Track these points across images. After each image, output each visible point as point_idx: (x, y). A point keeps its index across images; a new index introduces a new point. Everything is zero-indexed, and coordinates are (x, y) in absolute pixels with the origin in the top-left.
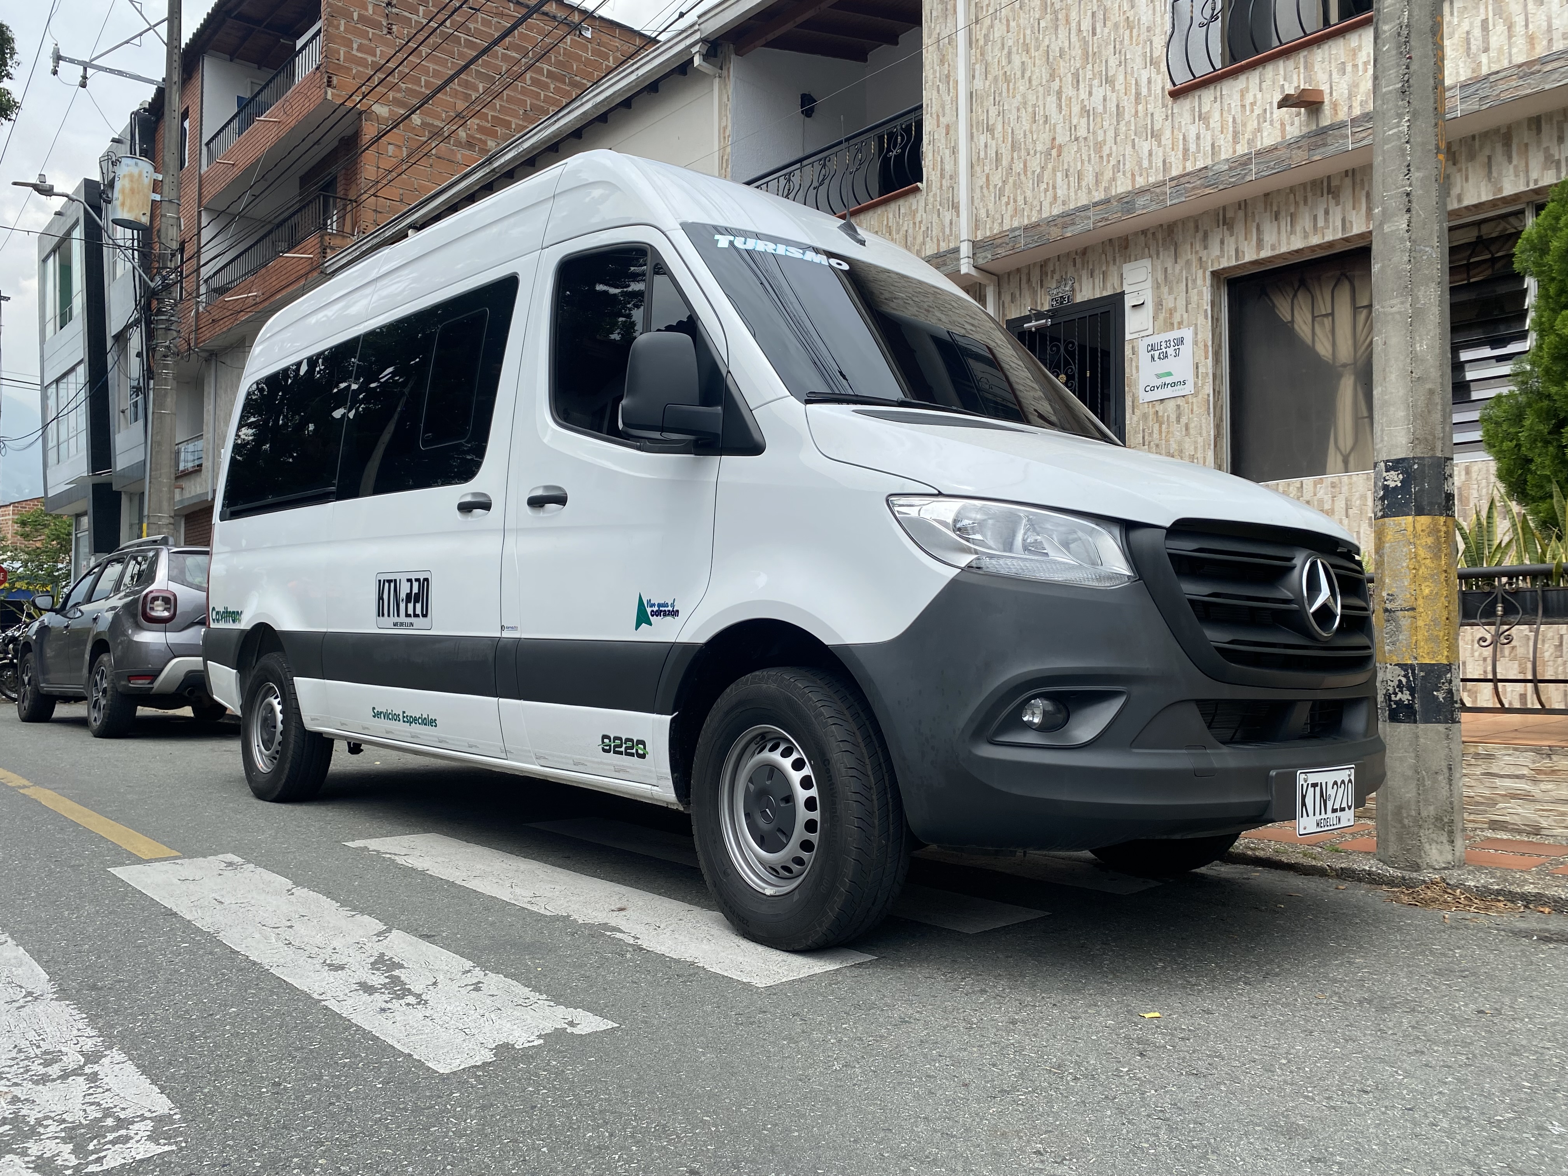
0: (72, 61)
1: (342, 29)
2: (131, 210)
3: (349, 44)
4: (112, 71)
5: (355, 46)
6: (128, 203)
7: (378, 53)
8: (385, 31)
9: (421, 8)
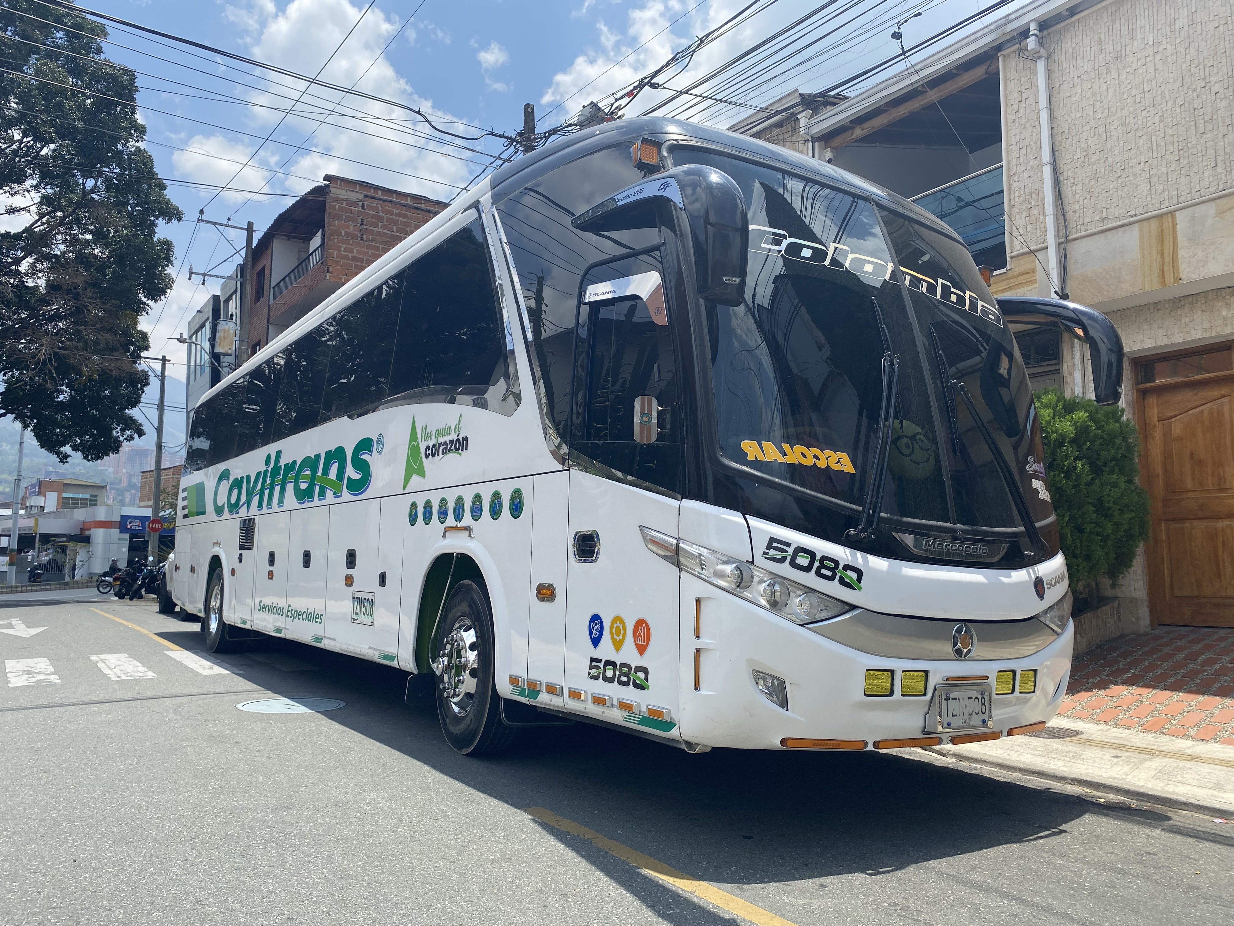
0: (198, 274)
1: (336, 241)
2: (223, 348)
3: (339, 249)
4: (217, 277)
5: (342, 249)
6: (222, 344)
7: (355, 251)
8: (359, 239)
9: (380, 224)
